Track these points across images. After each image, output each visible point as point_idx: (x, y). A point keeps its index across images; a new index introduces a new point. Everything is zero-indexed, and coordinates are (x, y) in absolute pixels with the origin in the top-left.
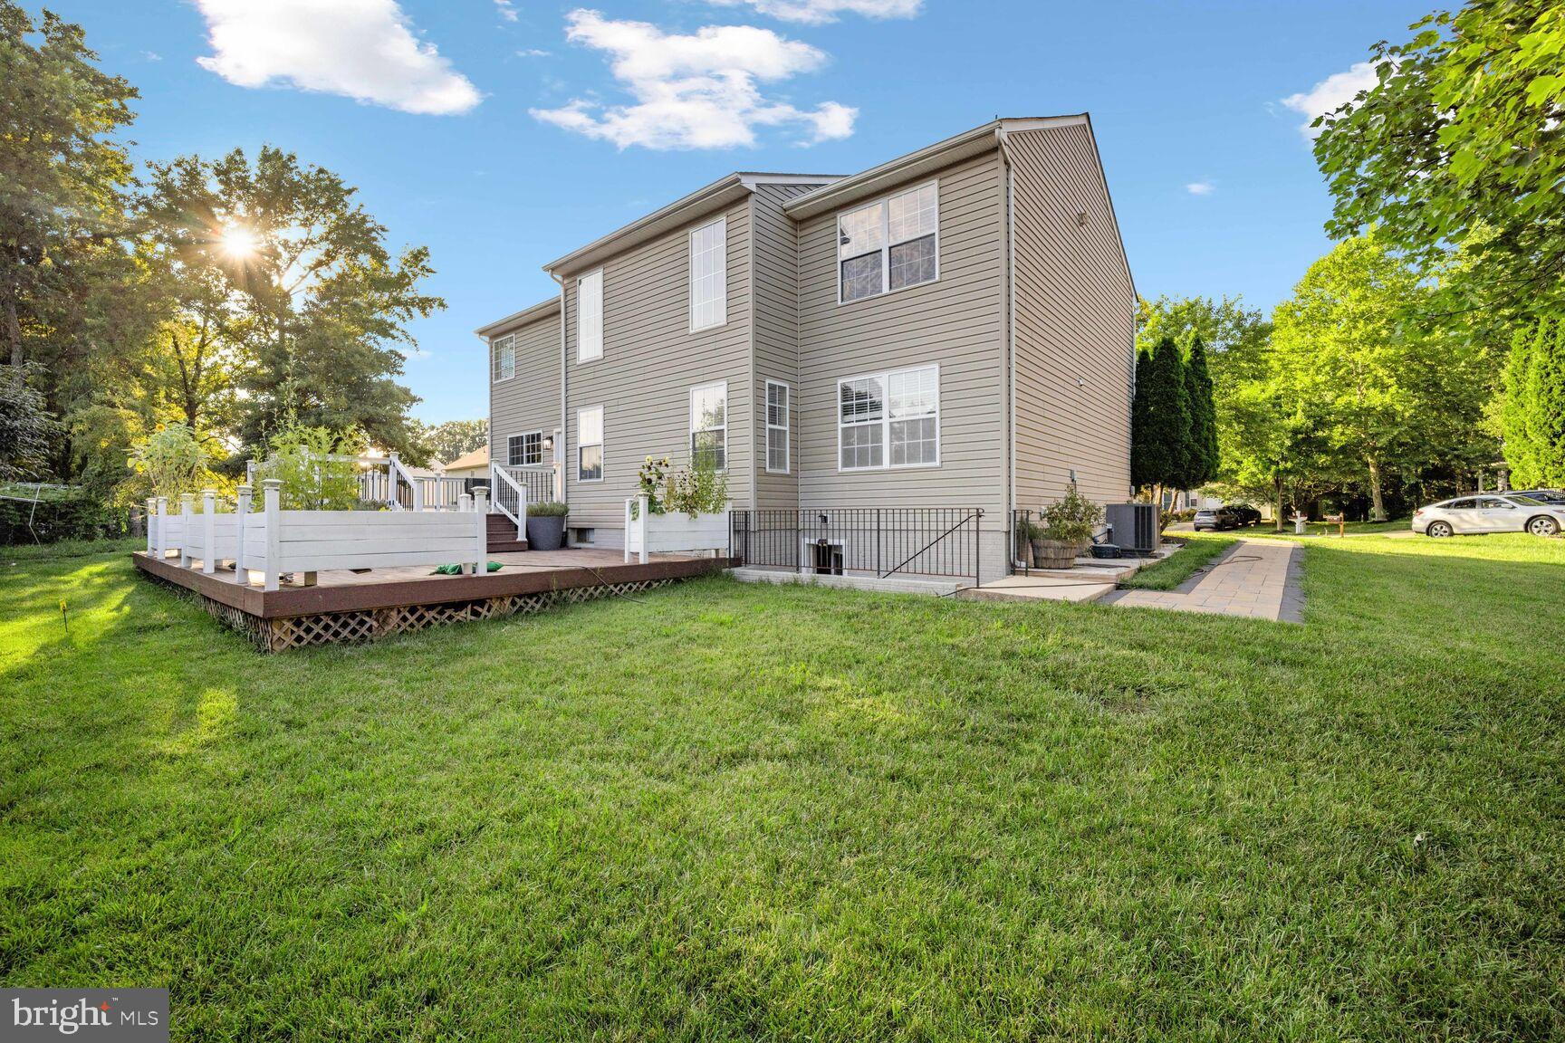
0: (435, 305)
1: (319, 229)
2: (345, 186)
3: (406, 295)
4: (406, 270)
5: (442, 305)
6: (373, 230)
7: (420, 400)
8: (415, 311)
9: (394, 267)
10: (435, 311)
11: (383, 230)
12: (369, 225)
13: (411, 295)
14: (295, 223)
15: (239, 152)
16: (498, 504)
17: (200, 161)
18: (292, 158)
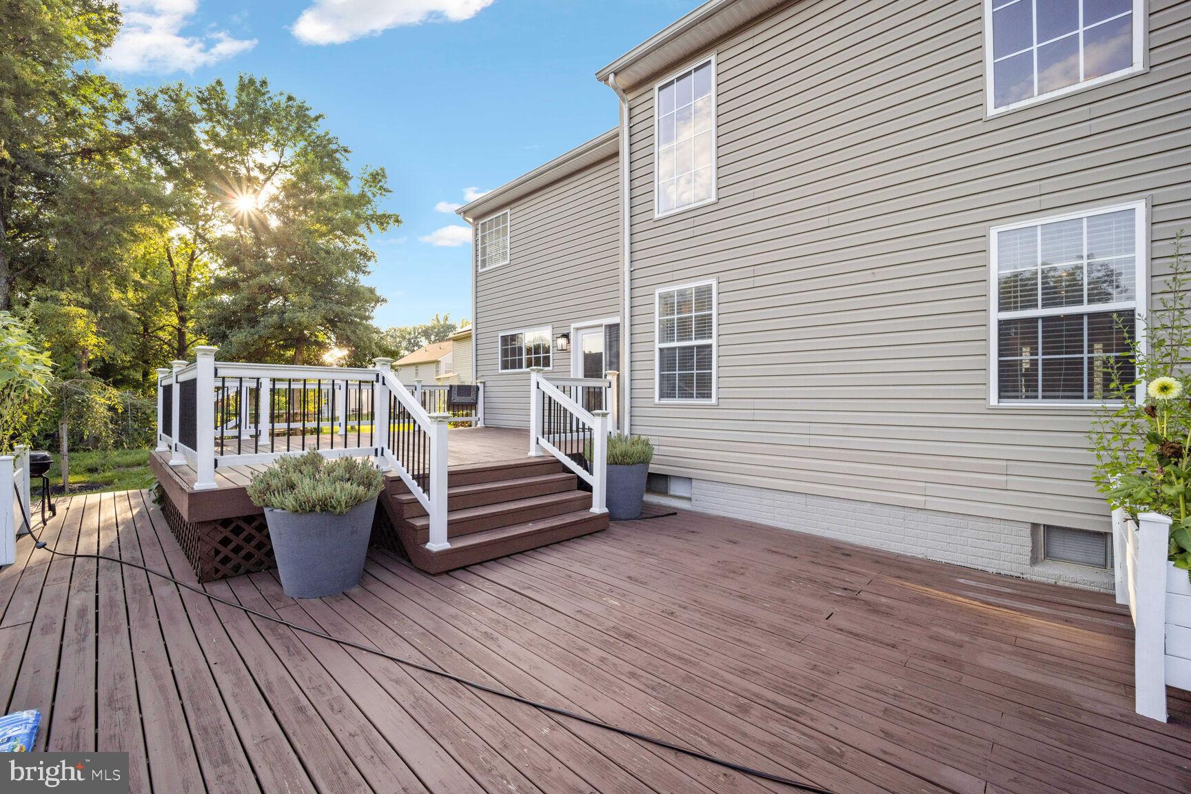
0: (391, 222)
1: (289, 153)
2: (312, 114)
3: (367, 211)
4: (366, 189)
5: (397, 221)
6: (337, 151)
7: (384, 300)
8: (374, 226)
9: (354, 188)
10: (392, 226)
11: (346, 151)
12: (333, 147)
13: (370, 212)
14: (268, 146)
15: (219, 83)
16: (543, 442)
17: (185, 89)
18: (264, 83)
